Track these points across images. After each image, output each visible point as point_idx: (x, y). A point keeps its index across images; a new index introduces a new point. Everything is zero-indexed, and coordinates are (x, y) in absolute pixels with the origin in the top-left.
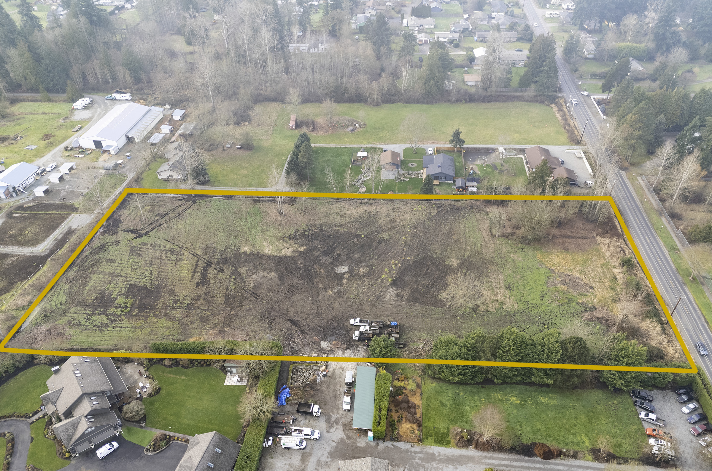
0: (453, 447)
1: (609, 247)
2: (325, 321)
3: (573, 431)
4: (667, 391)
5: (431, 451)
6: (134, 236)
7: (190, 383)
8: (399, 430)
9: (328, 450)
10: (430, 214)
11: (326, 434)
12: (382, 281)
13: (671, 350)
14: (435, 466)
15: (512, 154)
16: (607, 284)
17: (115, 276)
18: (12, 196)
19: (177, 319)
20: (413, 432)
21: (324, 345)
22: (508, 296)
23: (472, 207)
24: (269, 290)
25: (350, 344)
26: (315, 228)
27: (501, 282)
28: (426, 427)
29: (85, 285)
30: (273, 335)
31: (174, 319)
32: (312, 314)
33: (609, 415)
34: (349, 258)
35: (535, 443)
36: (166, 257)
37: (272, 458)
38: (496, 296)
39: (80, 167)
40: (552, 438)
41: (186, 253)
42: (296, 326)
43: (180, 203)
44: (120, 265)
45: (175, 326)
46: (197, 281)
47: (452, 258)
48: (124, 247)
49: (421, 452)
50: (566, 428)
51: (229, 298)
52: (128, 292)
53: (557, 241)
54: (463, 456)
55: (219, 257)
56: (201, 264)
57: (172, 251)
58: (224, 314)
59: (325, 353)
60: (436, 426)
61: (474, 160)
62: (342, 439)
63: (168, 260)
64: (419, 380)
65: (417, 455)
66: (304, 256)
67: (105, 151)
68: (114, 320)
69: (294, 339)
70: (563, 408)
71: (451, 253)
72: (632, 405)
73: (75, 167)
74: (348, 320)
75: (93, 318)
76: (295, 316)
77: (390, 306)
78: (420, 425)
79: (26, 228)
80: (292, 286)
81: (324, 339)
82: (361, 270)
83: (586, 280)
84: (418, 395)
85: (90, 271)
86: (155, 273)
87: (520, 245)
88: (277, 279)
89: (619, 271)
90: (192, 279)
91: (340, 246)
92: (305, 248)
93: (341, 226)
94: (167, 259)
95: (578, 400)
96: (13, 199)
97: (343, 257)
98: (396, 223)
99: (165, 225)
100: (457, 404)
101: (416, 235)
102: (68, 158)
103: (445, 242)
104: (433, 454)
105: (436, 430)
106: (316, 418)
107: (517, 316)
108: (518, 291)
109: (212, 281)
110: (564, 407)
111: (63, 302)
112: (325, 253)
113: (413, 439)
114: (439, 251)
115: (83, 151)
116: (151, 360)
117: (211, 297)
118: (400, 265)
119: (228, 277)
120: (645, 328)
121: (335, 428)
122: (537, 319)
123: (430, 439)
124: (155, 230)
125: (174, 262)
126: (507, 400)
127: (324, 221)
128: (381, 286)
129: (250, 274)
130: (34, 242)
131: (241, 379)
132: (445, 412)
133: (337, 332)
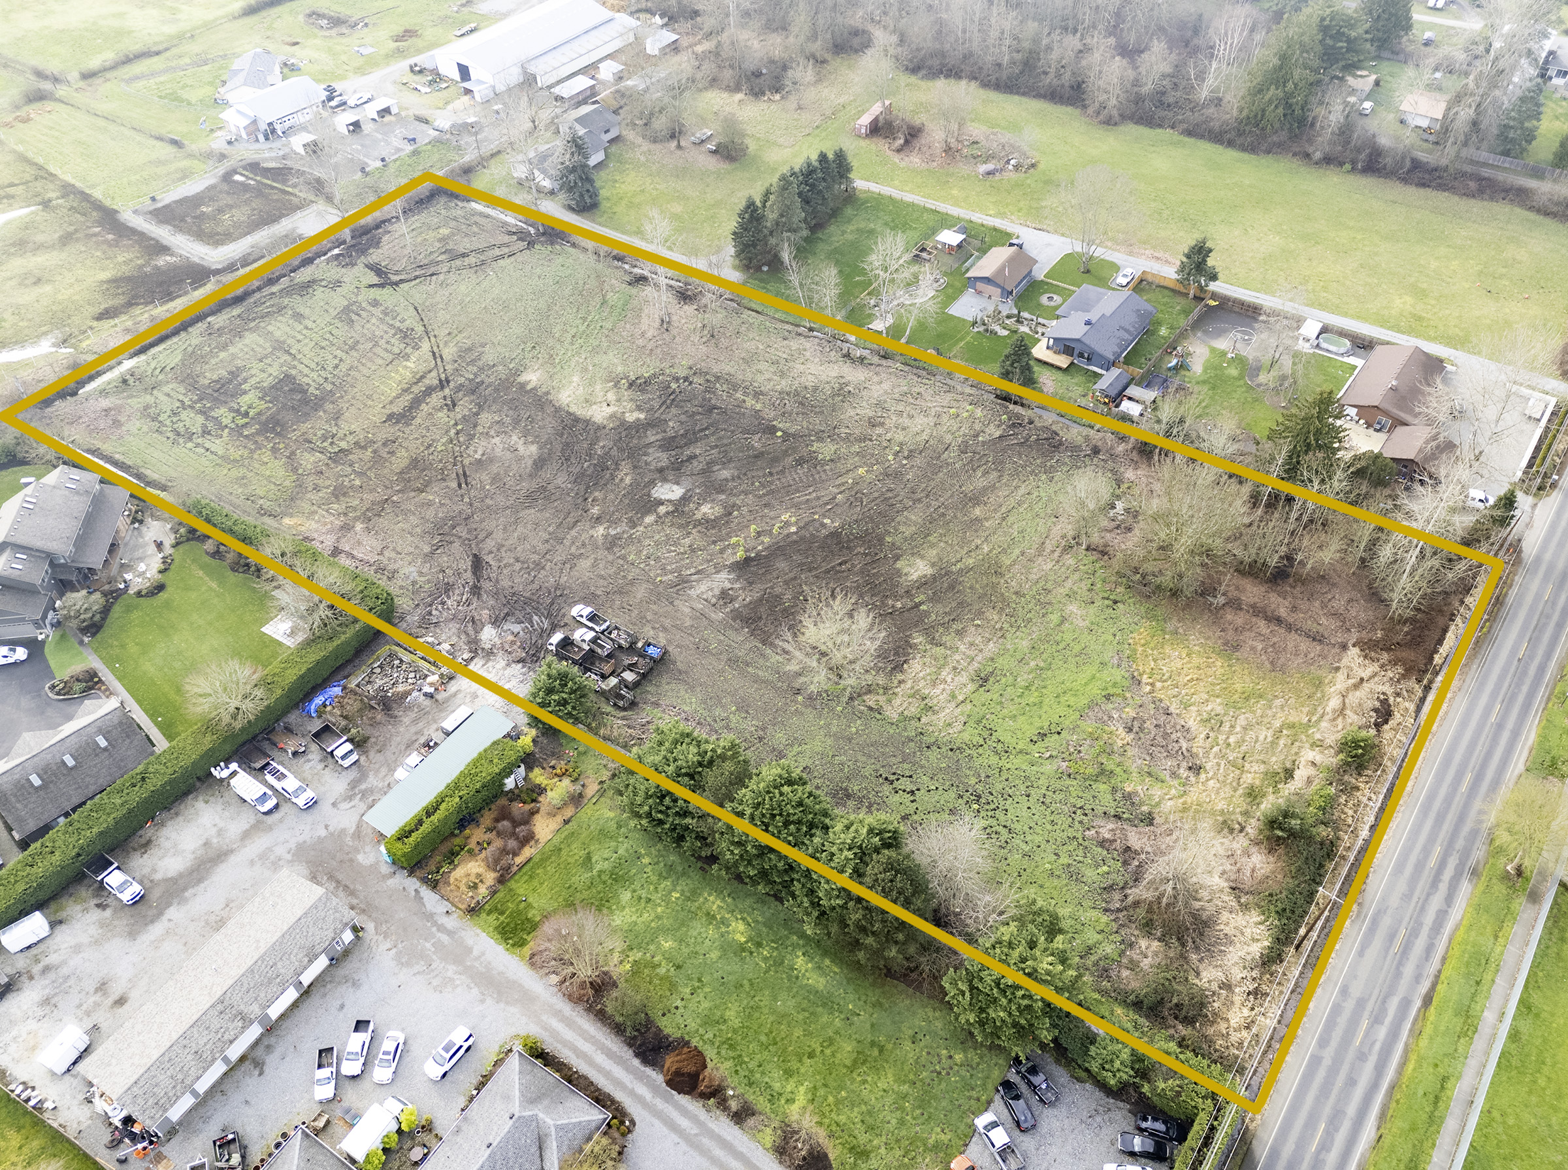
0: (522, 957)
1: (1356, 686)
2: (535, 586)
3: (794, 1064)
4: (1121, 1104)
5: (470, 942)
6: (375, 280)
7: (215, 601)
8: (454, 869)
9: (301, 839)
10: (977, 436)
11: (325, 807)
12: (722, 551)
13: (1237, 1015)
14: (450, 974)
15: (1331, 348)
16: (1248, 779)
17: (280, 348)
18: (257, 140)
19: (300, 471)
20: (475, 887)
21: (488, 634)
22: (961, 698)
23: (1096, 451)
24: (495, 479)
25: (533, 655)
26: (701, 381)
27: (979, 658)
28: (511, 890)
29: (224, 347)
30: (421, 574)
31: (295, 470)
32: (523, 562)
33: (911, 1076)
34: (707, 471)
35: (687, 1043)
36: (388, 342)
37: (207, 802)
38: (934, 684)
39: (403, 114)
40: (731, 1054)
41: (425, 346)
42: (474, 573)
43: (507, 239)
44: (305, 332)
45: (287, 483)
46: (395, 410)
47: (922, 557)
48: (338, 300)
49: (450, 933)
50: (785, 1051)
51: (415, 468)
52: (273, 387)
53: (1229, 617)
54: (520, 985)
55: (472, 377)
56: (432, 380)
57: (406, 335)
58: (381, 494)
59: (476, 651)
60: (530, 900)
61: (1220, 333)
62: (343, 831)
63: (386, 350)
64: (592, 788)
65: (439, 934)
66: (624, 434)
67: (468, 92)
68: (209, 433)
69: (449, 598)
70: (824, 1005)
71: (932, 546)
72: (990, 1087)
73: (394, 110)
74: (576, 603)
75: (184, 415)
76: (491, 552)
77: (687, 610)
78: (501, 880)
79: (231, 207)
80: (544, 488)
81: (496, 622)
82: (706, 509)
83: (1199, 746)
84: (559, 819)
85: (252, 324)
86: (343, 367)
87: (1120, 589)
88: (530, 462)
89: (1319, 759)
90: (391, 402)
91: (712, 439)
92: (642, 416)
93: (757, 394)
94: (385, 346)
95: (878, 1005)
96: (257, 146)
97: (696, 466)
98: (879, 430)
99: (441, 277)
100: (618, 877)
101: (897, 475)
102: (404, 87)
103: (943, 515)
104: (469, 950)
105: (523, 905)
106: (340, 769)
107: (933, 754)
108: (996, 697)
109: (418, 420)
110: (827, 1002)
111: (168, 368)
112: (668, 444)
113: (462, 901)
114: (908, 531)
115: (436, 78)
116: (192, 531)
117: (389, 453)
118: (793, 529)
119: (452, 422)
120: (1227, 930)
121: (352, 803)
122: (973, 781)
123: (494, 916)
124: (418, 281)
125: (391, 357)
126: (724, 922)
127: (732, 371)
128: (711, 560)
129: (492, 433)
130: (216, 239)
131: (293, 633)
132: (575, 879)
133: (535, 618)
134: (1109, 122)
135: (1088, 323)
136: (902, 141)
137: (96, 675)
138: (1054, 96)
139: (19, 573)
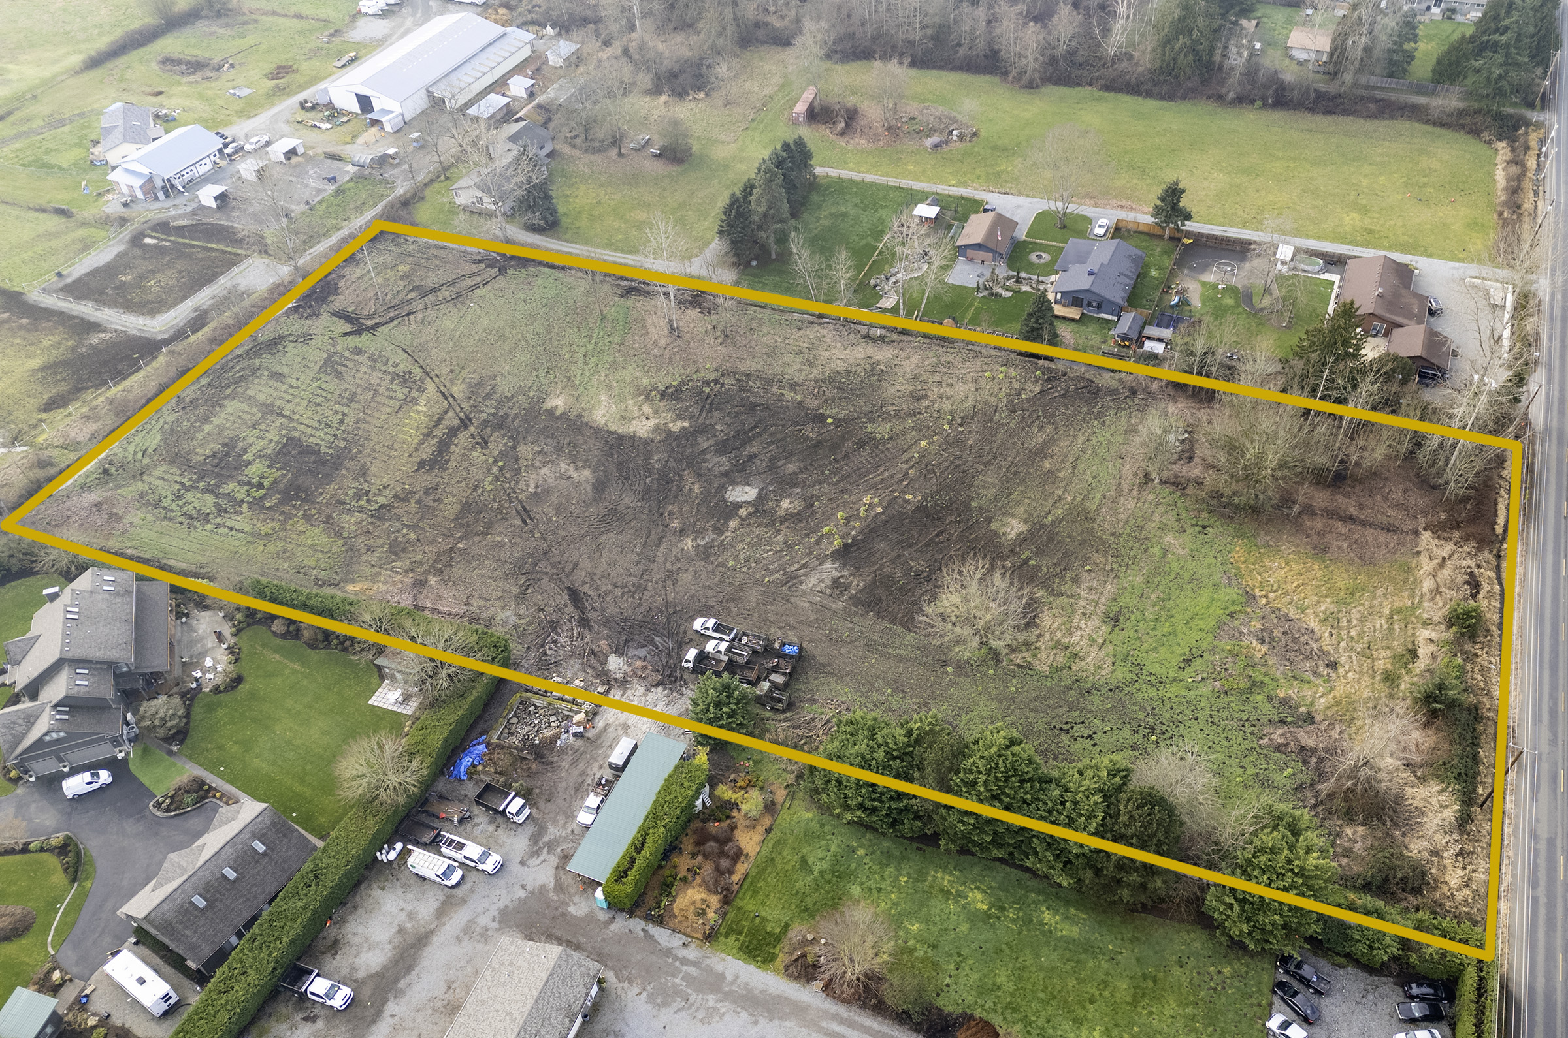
0: (777, 971)
1: (1441, 565)
2: (645, 608)
3: (1079, 1013)
4: (1385, 979)
5: (719, 968)
6: (348, 328)
7: (305, 682)
8: (674, 901)
9: (501, 904)
10: (1020, 394)
11: (515, 867)
12: (818, 542)
13: (1454, 877)
14: (711, 1004)
15: (1309, 268)
16: (1381, 665)
17: (271, 412)
18: (157, 199)
19: (345, 534)
20: (703, 913)
21: (615, 664)
22: (1100, 641)
23: (1133, 392)
24: (559, 510)
25: (670, 676)
26: (732, 381)
27: (1103, 600)
28: (740, 908)
29: (206, 420)
30: (519, 616)
31: (338, 534)
32: (622, 587)
33: (1191, 998)
34: (772, 468)
35: (971, 1017)
36: (388, 389)
37: (383, 889)
38: (1071, 634)
39: (311, 153)
40: (1017, 1016)
41: (431, 387)
42: (576, 606)
43: (474, 268)
44: (291, 391)
45: (335, 549)
46: (424, 457)
47: (1013, 516)
48: (315, 353)
49: (695, 964)
50: (1066, 1001)
51: (469, 511)
52: (278, 453)
53: (1308, 523)
54: (786, 998)
55: (493, 411)
56: (451, 420)
57: (405, 379)
58: (442, 544)
59: (608, 683)
60: (763, 914)
61: (1204, 268)
62: (543, 888)
63: (389, 397)
64: (781, 795)
65: (685, 968)
66: (674, 445)
67: (375, 122)
68: (226, 511)
69: (558, 634)
70: (1086, 951)
71: (1018, 503)
72: (1266, 991)
73: (300, 151)
74: (693, 618)
75: (189, 496)
76: (584, 583)
77: (807, 605)
78: (726, 901)
79: (153, 272)
80: (614, 511)
81: (619, 651)
82: (785, 504)
83: (1327, 643)
84: (760, 830)
85: (228, 392)
86: (350, 421)
87: (1205, 515)
88: (589, 487)
89: (1434, 636)
90: (416, 449)
91: (765, 436)
92: (686, 424)
93: (793, 386)
94: (387, 393)
95: (1134, 940)
96: (157, 205)
97: (760, 464)
98: (925, 403)
99: (420, 315)
100: (839, 874)
101: (958, 442)
102: (300, 126)
103: (1017, 473)
104: (722, 976)
105: (757, 921)
106: (514, 826)
107: (1095, 698)
108: (1132, 633)
109: (453, 464)
110: (1088, 948)
111: (150, 451)
112: (723, 448)
113: (695, 930)
114: (992, 493)
115: (333, 113)
116: (251, 613)
117: (435, 501)
118: (879, 510)
119: (491, 460)
120: (1416, 803)
121: (541, 858)
122: (1141, 715)
123: (733, 938)
124: (395, 322)
125: (398, 404)
126: (960, 894)
127: (760, 367)
128: (811, 553)
129: (537, 464)
130: (152, 308)
131: (406, 698)
132: (799, 885)
133: (657, 639)
134: (1031, 86)
135: (1091, 273)
136: (843, 125)
137: (203, 783)
138: (971, 66)
139: (86, 689)
